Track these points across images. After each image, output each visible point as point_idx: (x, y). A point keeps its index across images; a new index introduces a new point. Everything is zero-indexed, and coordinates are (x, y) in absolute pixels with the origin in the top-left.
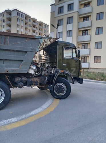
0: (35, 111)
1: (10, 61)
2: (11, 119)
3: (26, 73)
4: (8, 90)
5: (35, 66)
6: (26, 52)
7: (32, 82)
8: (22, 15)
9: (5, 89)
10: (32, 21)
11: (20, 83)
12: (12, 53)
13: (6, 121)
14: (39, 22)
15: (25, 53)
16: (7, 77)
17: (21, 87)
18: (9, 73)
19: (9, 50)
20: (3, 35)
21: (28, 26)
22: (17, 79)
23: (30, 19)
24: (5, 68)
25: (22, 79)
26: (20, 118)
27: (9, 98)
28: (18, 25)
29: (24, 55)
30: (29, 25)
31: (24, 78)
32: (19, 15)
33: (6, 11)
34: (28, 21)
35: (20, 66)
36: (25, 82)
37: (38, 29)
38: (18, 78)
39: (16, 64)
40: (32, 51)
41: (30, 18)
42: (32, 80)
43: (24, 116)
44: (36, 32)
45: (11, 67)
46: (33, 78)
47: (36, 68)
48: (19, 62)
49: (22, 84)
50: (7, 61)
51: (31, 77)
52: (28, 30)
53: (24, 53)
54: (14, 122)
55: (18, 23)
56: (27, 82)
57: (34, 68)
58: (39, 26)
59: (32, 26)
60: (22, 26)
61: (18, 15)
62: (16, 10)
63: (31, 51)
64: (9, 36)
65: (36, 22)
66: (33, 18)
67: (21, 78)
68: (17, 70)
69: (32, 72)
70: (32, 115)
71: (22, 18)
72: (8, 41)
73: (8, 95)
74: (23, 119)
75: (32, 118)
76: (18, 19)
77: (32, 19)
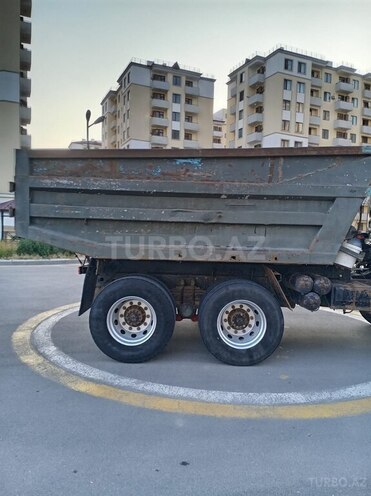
0: (359, 387)
1: (282, 230)
2: (287, 395)
3: (330, 266)
4: (277, 312)
5: (360, 244)
6: (332, 200)
7: (346, 293)
8: (300, 64)
9: (268, 308)
10: (335, 79)
11: (311, 294)
12: (289, 205)
13: (273, 395)
14: (363, 77)
15: (326, 203)
16: (273, 274)
17: (312, 307)
18: (278, 262)
19: (282, 198)
20: (268, 157)
21: (319, 101)
22: (302, 282)
23: (328, 71)
24: (269, 248)
25: (317, 282)
26: (314, 398)
27: (278, 334)
28: (286, 101)
29: (325, 211)
30: (325, 93)
31: (322, 281)
32: (289, 67)
33: (248, 61)
34: (321, 81)
35: (310, 241)
36: (325, 293)
37: (361, 104)
38: (306, 278)
39: (300, 236)
40: (352, 195)
41: (330, 68)
42: (349, 289)
43: (325, 395)
44: (349, 114)
45: (285, 246)
46: (349, 281)
47: (360, 249)
48: (309, 231)
49: (317, 298)
50: (274, 229)
51: (342, 279)
52: (321, 114)
53: (324, 204)
54: (296, 404)
55: (287, 95)
56: (330, 293)
57: (356, 248)
58: (363, 93)
59: (336, 97)
60: (299, 103)
61: (286, 68)
62: (281, 50)
63: (348, 194)
64: (284, 157)
65: (352, 78)
66: (342, 67)
67: (314, 279)
68: (303, 253)
69: (348, 262)
70: (352, 399)
71: (299, 75)
72: (281, 173)
73: (275, 325)
74: (322, 402)
75: (350, 405)
76: (286, 81)
77: (336, 70)
